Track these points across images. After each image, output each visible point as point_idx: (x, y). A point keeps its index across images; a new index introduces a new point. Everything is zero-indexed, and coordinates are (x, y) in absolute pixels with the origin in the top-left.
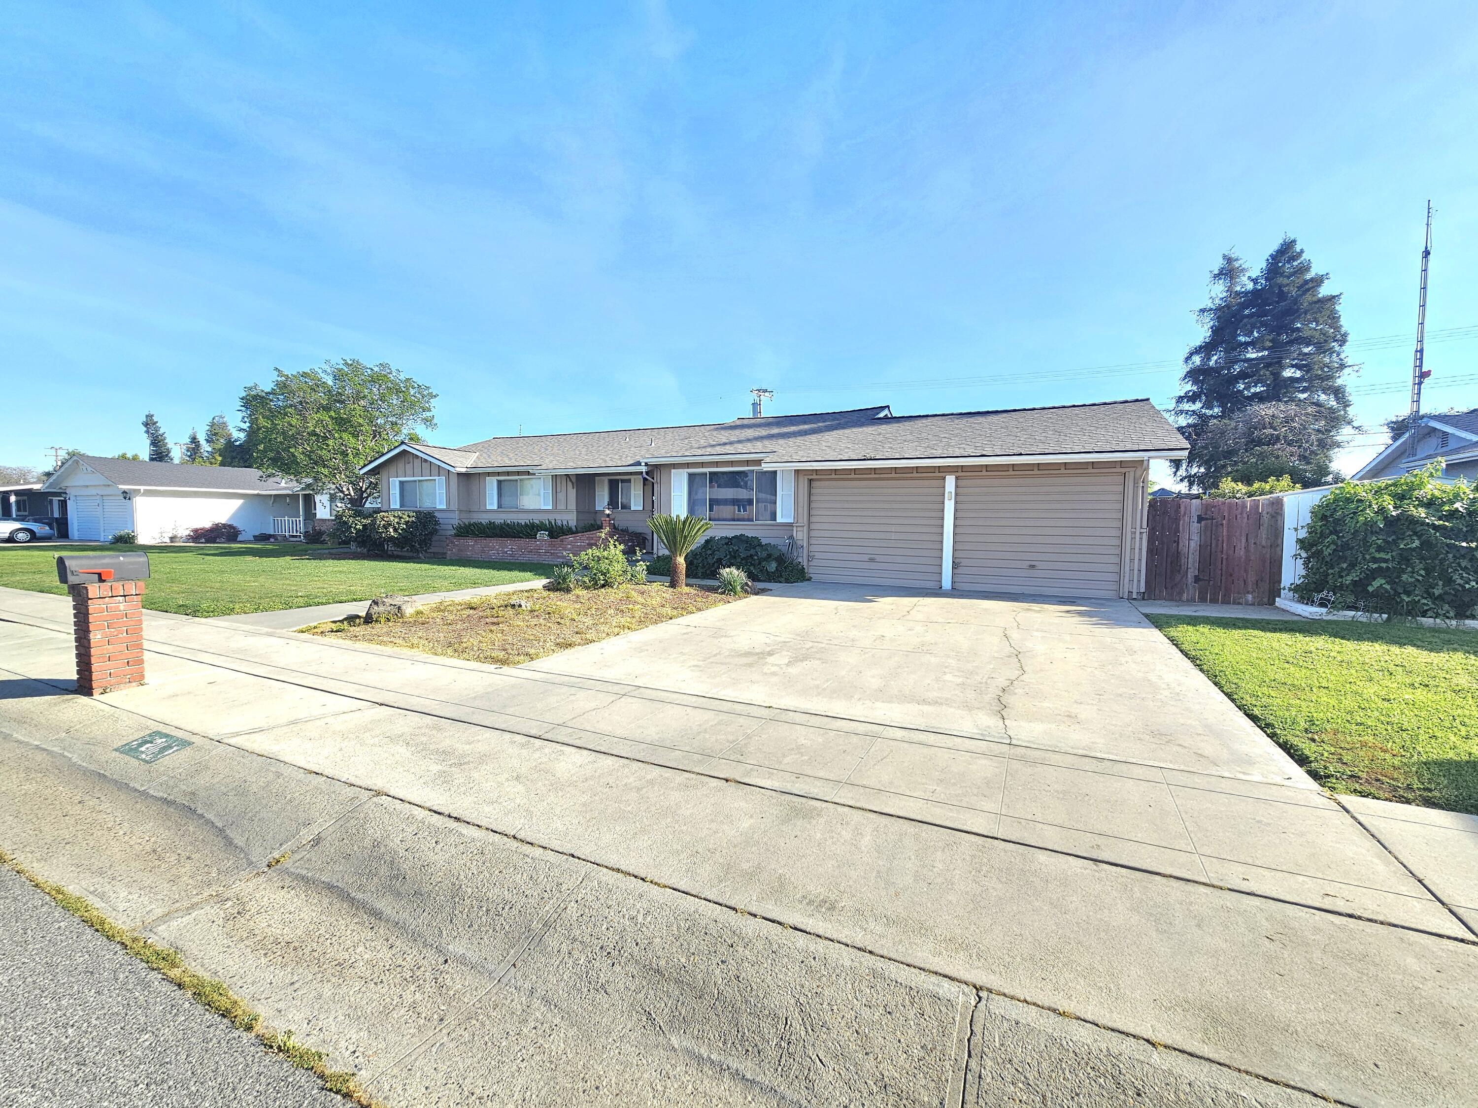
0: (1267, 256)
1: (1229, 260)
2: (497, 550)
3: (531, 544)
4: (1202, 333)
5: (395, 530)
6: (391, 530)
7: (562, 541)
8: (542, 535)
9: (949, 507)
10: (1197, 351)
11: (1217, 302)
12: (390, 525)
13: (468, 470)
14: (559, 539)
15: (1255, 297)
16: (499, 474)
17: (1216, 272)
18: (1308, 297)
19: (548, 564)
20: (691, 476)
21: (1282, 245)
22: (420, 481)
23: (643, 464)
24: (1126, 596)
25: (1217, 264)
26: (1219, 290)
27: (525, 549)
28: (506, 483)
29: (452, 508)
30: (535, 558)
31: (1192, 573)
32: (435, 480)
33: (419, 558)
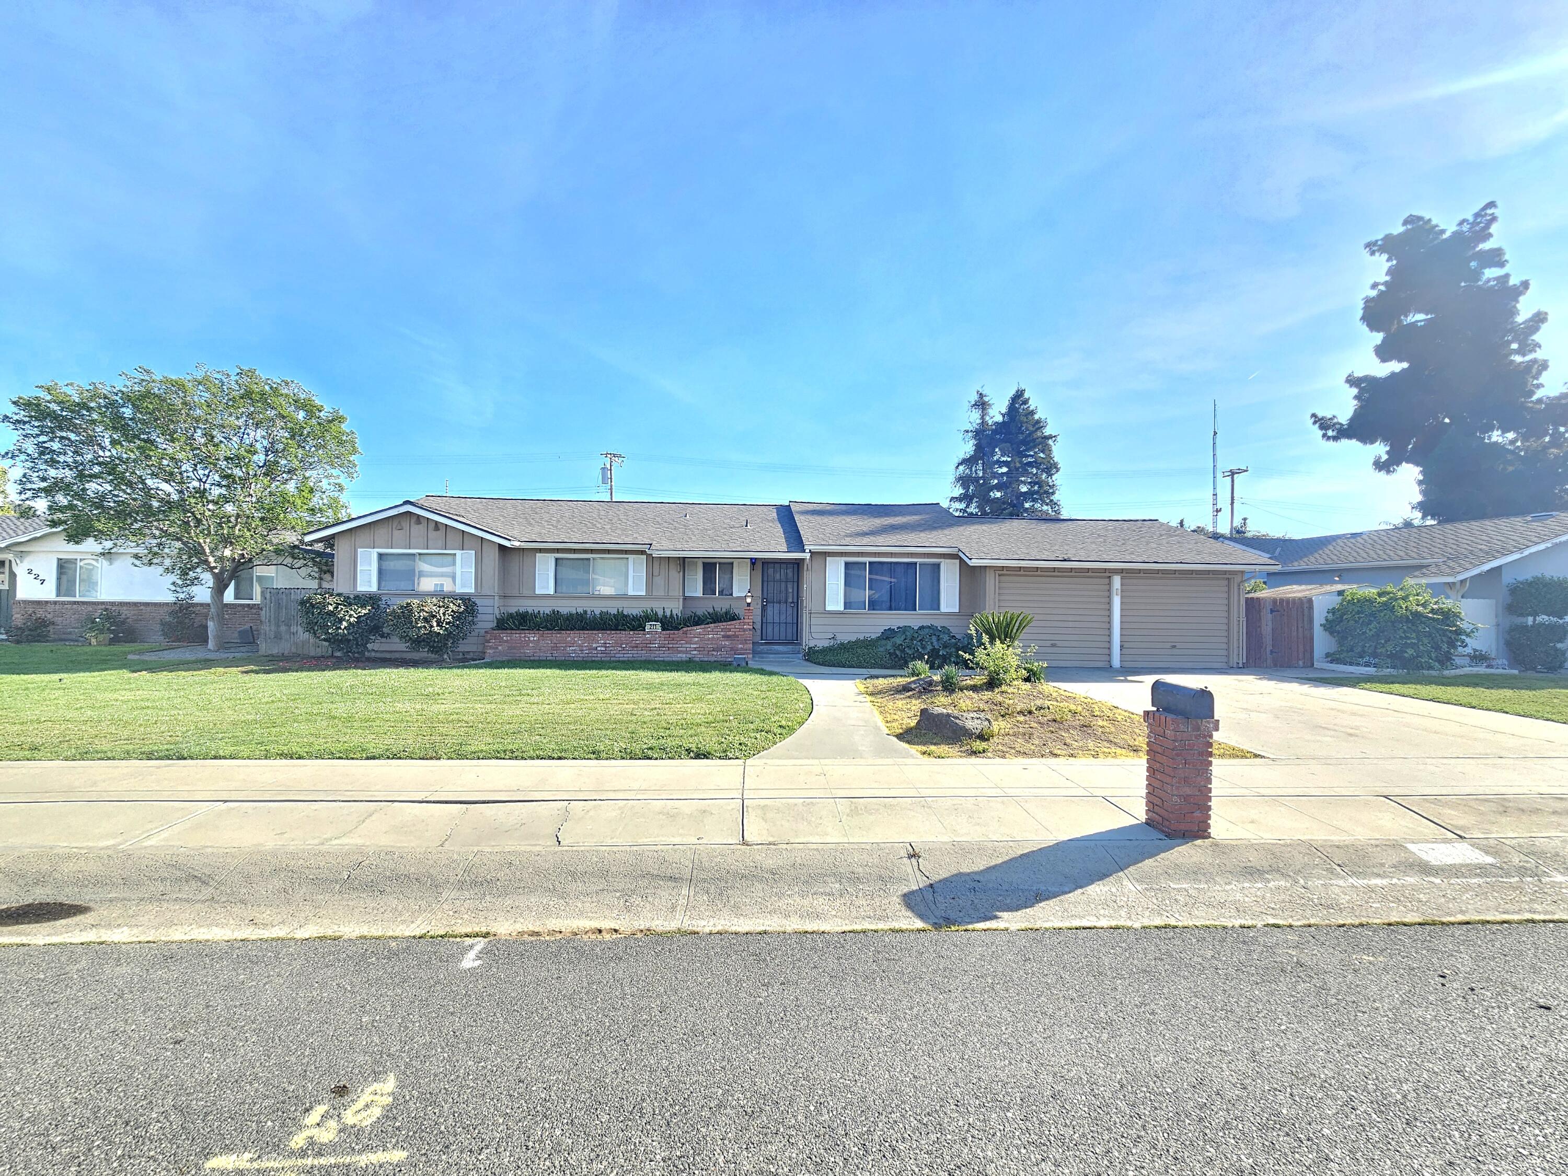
0: (1008, 398)
1: (981, 396)
2: (580, 646)
3: (636, 637)
4: (968, 448)
5: (439, 623)
6: (435, 624)
7: (685, 633)
8: (654, 628)
9: (1117, 601)
10: (964, 462)
11: (974, 425)
12: (434, 616)
13: (522, 544)
14: (681, 632)
15: (1000, 426)
16: (558, 551)
17: (973, 403)
18: (1039, 434)
19: (663, 661)
20: (847, 565)
21: (1017, 392)
22: (420, 554)
23: (807, 551)
24: (1235, 666)
25: (974, 397)
26: (975, 416)
27: (627, 644)
28: (564, 561)
29: (486, 591)
30: (643, 655)
31: (1269, 648)
32: (455, 555)
33: (443, 660)
